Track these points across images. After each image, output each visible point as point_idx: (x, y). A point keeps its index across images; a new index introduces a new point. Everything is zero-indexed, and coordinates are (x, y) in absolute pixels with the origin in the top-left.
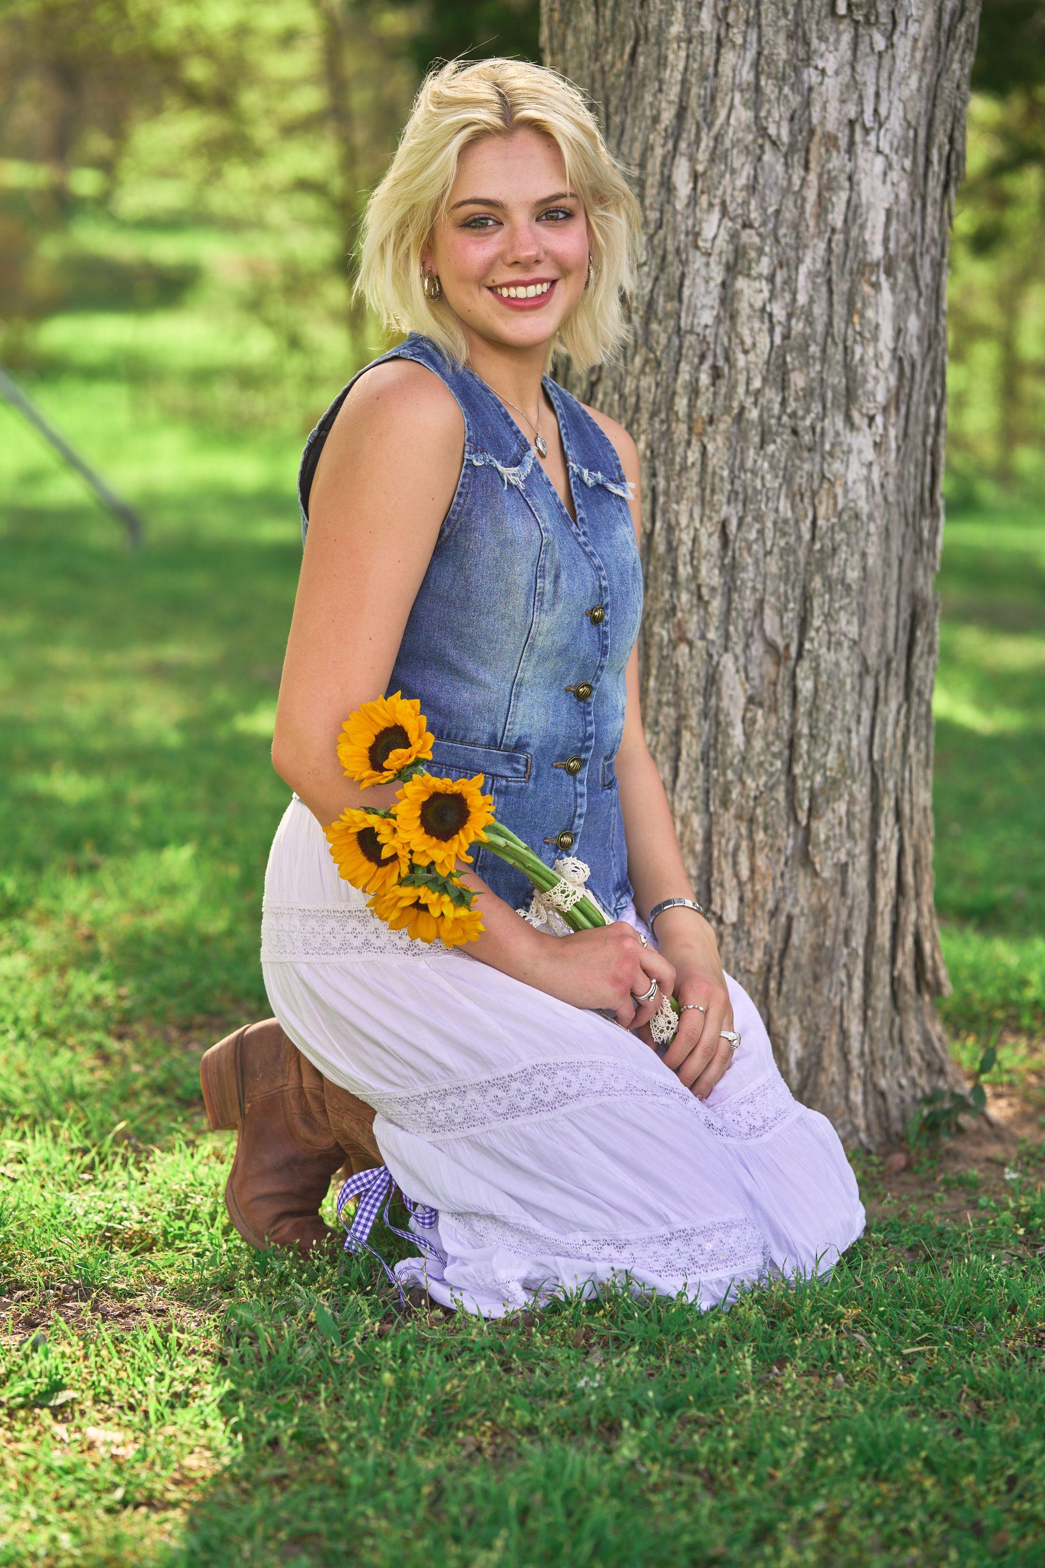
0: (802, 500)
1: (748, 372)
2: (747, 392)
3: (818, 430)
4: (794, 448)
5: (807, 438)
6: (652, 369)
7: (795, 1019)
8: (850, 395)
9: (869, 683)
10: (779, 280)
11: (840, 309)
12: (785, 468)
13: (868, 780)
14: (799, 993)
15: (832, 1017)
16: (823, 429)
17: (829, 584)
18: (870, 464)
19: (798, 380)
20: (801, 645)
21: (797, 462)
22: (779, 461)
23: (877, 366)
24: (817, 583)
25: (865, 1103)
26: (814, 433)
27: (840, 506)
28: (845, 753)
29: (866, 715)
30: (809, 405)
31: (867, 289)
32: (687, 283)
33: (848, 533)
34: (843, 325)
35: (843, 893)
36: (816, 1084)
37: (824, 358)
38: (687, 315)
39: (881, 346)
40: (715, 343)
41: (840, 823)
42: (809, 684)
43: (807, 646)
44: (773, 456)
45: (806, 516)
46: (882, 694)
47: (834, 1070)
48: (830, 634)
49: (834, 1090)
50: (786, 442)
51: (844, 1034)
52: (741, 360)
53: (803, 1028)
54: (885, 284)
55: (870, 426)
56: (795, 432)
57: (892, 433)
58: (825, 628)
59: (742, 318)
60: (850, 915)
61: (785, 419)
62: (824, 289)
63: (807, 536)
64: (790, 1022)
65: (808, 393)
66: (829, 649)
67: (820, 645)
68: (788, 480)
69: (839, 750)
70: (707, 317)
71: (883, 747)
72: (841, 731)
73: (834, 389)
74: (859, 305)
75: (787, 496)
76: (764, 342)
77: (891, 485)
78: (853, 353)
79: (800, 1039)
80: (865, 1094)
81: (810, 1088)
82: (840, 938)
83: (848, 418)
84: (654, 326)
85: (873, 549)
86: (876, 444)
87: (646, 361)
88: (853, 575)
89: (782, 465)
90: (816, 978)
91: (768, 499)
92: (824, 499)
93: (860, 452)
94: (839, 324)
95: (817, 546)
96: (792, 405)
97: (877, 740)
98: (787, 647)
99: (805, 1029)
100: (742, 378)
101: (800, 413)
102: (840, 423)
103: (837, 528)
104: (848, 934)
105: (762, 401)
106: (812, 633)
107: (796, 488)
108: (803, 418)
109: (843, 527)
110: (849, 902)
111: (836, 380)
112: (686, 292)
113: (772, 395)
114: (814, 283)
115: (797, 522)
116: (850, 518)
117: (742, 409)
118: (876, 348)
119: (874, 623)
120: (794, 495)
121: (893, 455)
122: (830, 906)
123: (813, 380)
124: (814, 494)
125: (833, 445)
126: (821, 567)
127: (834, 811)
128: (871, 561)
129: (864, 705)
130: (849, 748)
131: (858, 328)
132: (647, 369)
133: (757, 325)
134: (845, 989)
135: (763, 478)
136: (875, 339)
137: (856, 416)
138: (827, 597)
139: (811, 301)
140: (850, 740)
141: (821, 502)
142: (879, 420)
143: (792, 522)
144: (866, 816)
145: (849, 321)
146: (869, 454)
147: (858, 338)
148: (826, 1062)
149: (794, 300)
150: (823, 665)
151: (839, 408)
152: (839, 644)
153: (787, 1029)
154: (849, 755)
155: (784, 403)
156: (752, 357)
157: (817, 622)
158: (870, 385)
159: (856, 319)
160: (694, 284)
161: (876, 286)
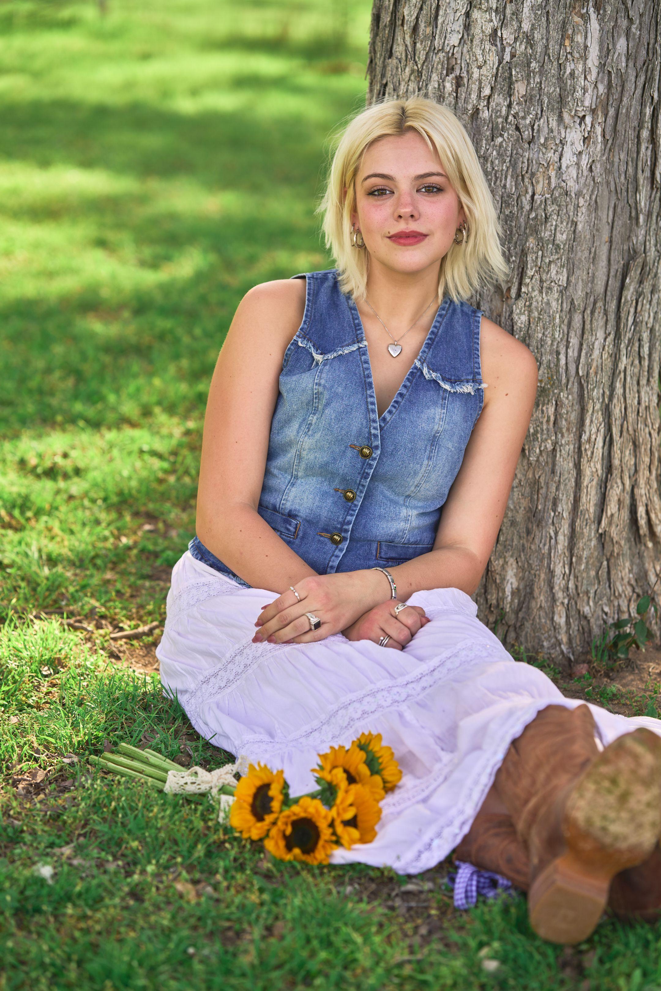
0: (523, 180)
1: (480, 83)
2: (479, 97)
3: (536, 127)
4: (517, 140)
5: (526, 134)
6: (415, 77)
7: (511, 561)
8: (562, 101)
9: (577, 318)
10: (508, 11)
11: (555, 35)
12: (511, 156)
13: (575, 389)
14: (515, 542)
15: (541, 561)
16: (539, 126)
17: (541, 244)
18: (580, 153)
19: (520, 88)
20: (519, 289)
21: (520, 151)
22: (506, 150)
23: (585, 78)
24: (531, 242)
25: (568, 623)
26: (533, 130)
27: (553, 186)
28: (554, 370)
29: (574, 341)
30: (529, 108)
31: (577, 19)
32: (441, 13)
33: (559, 206)
34: (557, 47)
35: (553, 472)
36: (528, 608)
37: (542, 72)
38: (440, 38)
39: (589, 63)
40: (461, 59)
41: (548, 421)
42: (524, 318)
43: (523, 289)
44: (501, 145)
45: (527, 192)
46: (588, 326)
47: (542, 599)
48: (541, 281)
49: (542, 613)
50: (512, 136)
51: (551, 573)
52: (476, 74)
53: (518, 567)
54: (593, 16)
55: (580, 124)
56: (517, 129)
57: (599, 130)
58: (537, 277)
59: (476, 42)
60: (557, 489)
61: (510, 118)
62: (544, 19)
63: (527, 207)
64: (506, 562)
65: (528, 99)
66: (541, 292)
67: (533, 290)
68: (513, 164)
69: (549, 367)
70: (454, 39)
71: (589, 366)
72: (551, 354)
73: (549, 95)
74: (570, 32)
75: (512, 176)
76: (493, 59)
77: (598, 168)
78: (565, 68)
79: (516, 575)
80: (567, 617)
81: (523, 610)
82: (550, 505)
83: (560, 118)
84: (418, 45)
85: (582, 219)
86: (585, 139)
87: (412, 71)
88: (561, 238)
89: (509, 153)
90: (528, 532)
91: (496, 178)
92: (541, 179)
93: (573, 144)
94: (553, 48)
95: (533, 215)
96: (516, 108)
97: (582, 360)
98: (509, 289)
99: (522, 569)
100: (475, 87)
101: (521, 114)
102: (554, 124)
103: (549, 202)
104: (555, 502)
105: (493, 104)
106: (528, 281)
107: (519, 170)
108: (524, 118)
109: (554, 201)
110: (557, 478)
111: (552, 89)
112: (440, 20)
113: (499, 99)
114: (536, 14)
115: (519, 197)
116: (560, 194)
117: (477, 111)
118: (585, 64)
119: (581, 274)
120: (518, 176)
121: (599, 146)
122: (542, 480)
123: (532, 89)
124: (533, 175)
125: (546, 139)
126: (535, 231)
127: (543, 411)
128: (580, 227)
129: (572, 334)
130: (557, 365)
131: (569, 50)
132: (412, 78)
133: (488, 47)
134: (553, 541)
135: (492, 163)
136: (585, 58)
137: (566, 116)
138: (540, 253)
139: (533, 28)
140: (558, 360)
141: (538, 182)
142: (588, 120)
143: (515, 197)
144: (573, 416)
145: (562, 45)
146: (579, 146)
147: (569, 56)
148: (536, 592)
149: (520, 27)
150: (534, 304)
151: (552, 110)
152: (550, 289)
153: (503, 567)
154: (558, 371)
155: (510, 106)
156: (484, 71)
157: (530, 273)
158: (579, 94)
159: (567, 43)
160: (446, 14)
161: (586, 18)
